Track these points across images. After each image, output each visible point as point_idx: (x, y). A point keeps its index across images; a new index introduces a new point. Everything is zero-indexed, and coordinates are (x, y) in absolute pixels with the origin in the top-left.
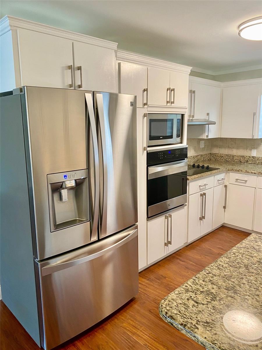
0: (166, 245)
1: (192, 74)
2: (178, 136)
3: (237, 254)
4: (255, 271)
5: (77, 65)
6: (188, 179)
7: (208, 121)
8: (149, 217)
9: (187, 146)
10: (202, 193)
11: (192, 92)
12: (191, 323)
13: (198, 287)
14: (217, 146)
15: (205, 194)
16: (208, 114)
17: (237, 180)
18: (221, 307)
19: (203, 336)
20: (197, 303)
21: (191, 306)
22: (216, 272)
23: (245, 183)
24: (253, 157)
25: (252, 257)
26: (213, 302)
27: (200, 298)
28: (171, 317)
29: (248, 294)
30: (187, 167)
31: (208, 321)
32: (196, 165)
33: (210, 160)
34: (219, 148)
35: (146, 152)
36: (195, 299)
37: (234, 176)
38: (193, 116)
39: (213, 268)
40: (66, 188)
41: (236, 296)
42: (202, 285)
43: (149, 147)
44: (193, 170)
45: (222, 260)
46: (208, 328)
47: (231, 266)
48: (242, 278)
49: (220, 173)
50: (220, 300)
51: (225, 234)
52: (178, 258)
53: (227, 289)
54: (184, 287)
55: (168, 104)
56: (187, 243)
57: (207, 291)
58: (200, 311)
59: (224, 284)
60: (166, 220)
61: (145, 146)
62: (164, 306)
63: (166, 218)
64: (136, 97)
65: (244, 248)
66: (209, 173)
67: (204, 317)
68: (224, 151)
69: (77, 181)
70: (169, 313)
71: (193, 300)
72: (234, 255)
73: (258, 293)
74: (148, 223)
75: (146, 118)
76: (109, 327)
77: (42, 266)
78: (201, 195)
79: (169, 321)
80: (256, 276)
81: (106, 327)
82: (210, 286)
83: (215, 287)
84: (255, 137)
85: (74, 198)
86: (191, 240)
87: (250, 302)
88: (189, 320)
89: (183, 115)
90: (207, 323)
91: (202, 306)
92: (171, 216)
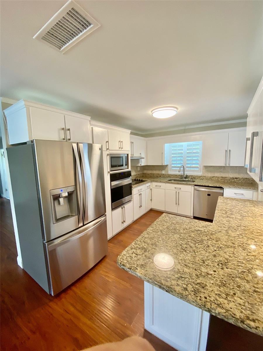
0: (122, 223)
1: (131, 133)
2: (126, 165)
3: (156, 225)
4: (165, 233)
5: (67, 128)
6: (132, 187)
7: (141, 157)
8: (113, 209)
9: (131, 170)
10: (140, 193)
11: (132, 143)
12: (134, 267)
13: (137, 245)
14: (146, 169)
15: (141, 194)
16: (140, 154)
17: (156, 186)
18: (149, 255)
19: (140, 273)
20: (137, 255)
21: (134, 257)
22: (147, 236)
23: (160, 187)
24: (163, 174)
25: (164, 226)
26: (145, 253)
27: (138, 251)
28: (123, 265)
29: (162, 246)
30: (131, 181)
31: (143, 264)
32: (136, 179)
33: (143, 176)
34: (147, 170)
35: (109, 174)
36: (136, 253)
37: (154, 184)
38: (133, 155)
39: (145, 234)
40: (62, 197)
41: (156, 248)
42: (139, 244)
43: (111, 171)
44: (134, 182)
45: (149, 229)
46: (143, 268)
47: (154, 232)
48: (159, 238)
49: (148, 183)
50: (148, 251)
51: (152, 214)
52: (129, 230)
53: (152, 245)
54: (130, 246)
55: (120, 149)
56: (133, 220)
57: (142, 247)
58: (138, 259)
59: (150, 242)
60: (122, 209)
61: (109, 170)
62: (119, 259)
63: (122, 208)
64: (102, 145)
65: (160, 221)
66: (142, 183)
67: (141, 262)
68: (149, 172)
69: (69, 193)
70: (122, 263)
71: (135, 253)
72: (155, 226)
73: (167, 244)
74: (112, 212)
75: (108, 156)
76: (92, 275)
77: (48, 245)
78: (139, 195)
79: (122, 267)
80: (166, 236)
81: (90, 275)
82: (143, 244)
83: (146, 244)
84: (163, 165)
85: (68, 202)
86: (135, 219)
87: (163, 250)
88: (133, 265)
89: (128, 155)
90: (142, 265)
91: (139, 256)
92: (124, 207)
